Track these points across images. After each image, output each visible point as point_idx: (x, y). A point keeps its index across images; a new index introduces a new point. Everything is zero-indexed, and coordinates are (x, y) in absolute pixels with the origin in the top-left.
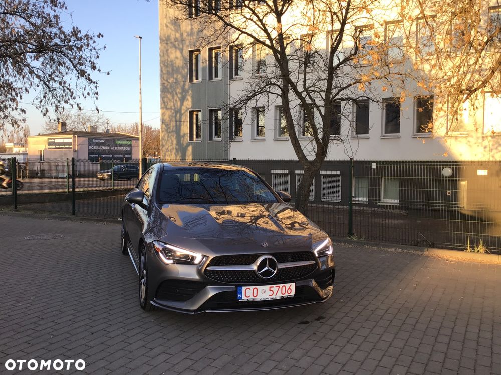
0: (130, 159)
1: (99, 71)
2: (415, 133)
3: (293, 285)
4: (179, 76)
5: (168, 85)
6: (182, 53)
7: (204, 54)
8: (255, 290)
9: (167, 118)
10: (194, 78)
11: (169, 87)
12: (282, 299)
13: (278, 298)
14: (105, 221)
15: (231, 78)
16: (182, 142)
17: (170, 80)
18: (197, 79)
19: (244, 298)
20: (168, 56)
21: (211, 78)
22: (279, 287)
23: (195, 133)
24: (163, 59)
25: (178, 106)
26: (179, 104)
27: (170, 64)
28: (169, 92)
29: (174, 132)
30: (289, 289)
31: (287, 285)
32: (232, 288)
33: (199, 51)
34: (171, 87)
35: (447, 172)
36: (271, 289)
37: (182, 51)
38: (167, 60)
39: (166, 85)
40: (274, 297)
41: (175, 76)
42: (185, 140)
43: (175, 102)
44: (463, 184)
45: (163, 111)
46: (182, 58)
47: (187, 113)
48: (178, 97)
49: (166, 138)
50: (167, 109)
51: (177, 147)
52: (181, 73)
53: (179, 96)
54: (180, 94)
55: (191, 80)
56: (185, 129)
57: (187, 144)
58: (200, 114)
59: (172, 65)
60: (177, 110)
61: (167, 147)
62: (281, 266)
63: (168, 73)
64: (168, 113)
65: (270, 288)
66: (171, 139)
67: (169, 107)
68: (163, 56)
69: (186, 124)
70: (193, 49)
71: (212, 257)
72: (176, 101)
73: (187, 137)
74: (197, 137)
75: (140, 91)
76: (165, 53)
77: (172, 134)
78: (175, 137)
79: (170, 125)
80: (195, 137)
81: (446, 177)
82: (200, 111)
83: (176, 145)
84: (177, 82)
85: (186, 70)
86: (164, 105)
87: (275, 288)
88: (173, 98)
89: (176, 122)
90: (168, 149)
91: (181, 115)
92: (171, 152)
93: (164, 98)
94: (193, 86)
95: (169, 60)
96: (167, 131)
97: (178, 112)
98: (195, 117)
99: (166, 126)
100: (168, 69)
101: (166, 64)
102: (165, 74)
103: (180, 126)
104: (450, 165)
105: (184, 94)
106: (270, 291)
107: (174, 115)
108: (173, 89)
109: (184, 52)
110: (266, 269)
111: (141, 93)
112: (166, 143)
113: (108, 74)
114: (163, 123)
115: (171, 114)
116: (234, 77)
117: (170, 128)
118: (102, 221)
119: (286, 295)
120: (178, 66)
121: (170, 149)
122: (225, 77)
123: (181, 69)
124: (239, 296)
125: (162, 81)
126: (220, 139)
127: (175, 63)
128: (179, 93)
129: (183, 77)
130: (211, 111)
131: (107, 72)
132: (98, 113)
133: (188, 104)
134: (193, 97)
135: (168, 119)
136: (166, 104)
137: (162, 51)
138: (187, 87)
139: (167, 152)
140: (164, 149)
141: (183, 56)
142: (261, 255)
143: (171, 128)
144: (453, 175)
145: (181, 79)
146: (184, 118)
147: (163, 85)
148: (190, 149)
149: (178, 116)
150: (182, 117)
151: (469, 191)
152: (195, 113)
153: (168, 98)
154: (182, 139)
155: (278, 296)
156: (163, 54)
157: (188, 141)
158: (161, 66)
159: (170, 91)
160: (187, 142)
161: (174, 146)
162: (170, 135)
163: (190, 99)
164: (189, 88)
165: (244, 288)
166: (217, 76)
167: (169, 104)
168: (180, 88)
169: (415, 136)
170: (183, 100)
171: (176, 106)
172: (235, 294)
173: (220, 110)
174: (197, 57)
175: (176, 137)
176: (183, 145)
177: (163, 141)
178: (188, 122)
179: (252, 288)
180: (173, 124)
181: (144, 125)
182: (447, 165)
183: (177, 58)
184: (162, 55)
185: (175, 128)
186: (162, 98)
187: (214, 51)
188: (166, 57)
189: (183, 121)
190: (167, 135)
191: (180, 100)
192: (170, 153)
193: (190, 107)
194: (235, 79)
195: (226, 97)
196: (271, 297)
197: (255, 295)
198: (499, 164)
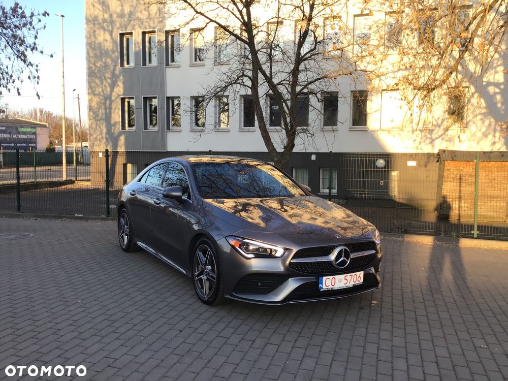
1: (42, 52)
2: (351, 127)
3: (362, 273)
4: (109, 60)
5: (95, 69)
7: (137, 38)
8: (334, 279)
9: (94, 104)
10: (125, 62)
11: (96, 71)
12: (354, 286)
13: (351, 286)
14: (64, 217)
15: (167, 64)
16: (113, 131)
17: (98, 63)
18: (128, 63)
19: (324, 287)
20: (95, 37)
21: (144, 64)
22: (352, 275)
23: (127, 122)
24: (89, 41)
25: (107, 92)
26: (109, 89)
27: (98, 46)
28: (97, 77)
29: (103, 119)
30: (359, 277)
31: (358, 273)
32: (312, 279)
33: (131, 34)
34: (99, 71)
35: (381, 163)
37: (111, 33)
38: (95, 42)
39: (93, 68)
40: (348, 285)
41: (104, 60)
42: (117, 129)
43: (104, 88)
44: (395, 174)
45: (90, 97)
46: (111, 40)
47: (118, 100)
48: (107, 82)
49: (94, 126)
50: (95, 95)
51: (107, 136)
52: (110, 57)
53: (109, 81)
54: (110, 79)
55: (122, 65)
56: (116, 117)
57: (118, 133)
58: (132, 102)
59: (100, 47)
60: (106, 96)
61: (95, 136)
62: (352, 256)
63: (96, 56)
64: (96, 99)
65: (345, 276)
66: (100, 127)
67: (97, 93)
68: (90, 38)
69: (117, 111)
70: (124, 32)
71: (295, 250)
72: (105, 86)
73: (118, 126)
74: (130, 125)
75: (62, 74)
76: (92, 34)
77: (101, 122)
78: (104, 125)
79: (99, 111)
80: (127, 125)
81: (380, 168)
82: (133, 98)
83: (106, 134)
84: (106, 66)
85: (116, 54)
86: (92, 91)
87: (348, 276)
88: (102, 83)
89: (106, 109)
90: (96, 138)
91: (111, 102)
92: (100, 141)
93: (92, 82)
94: (125, 71)
95: (97, 42)
96: (94, 118)
97: (108, 98)
98: (126, 104)
99: (94, 113)
100: (96, 52)
101: (93, 46)
102: (92, 57)
103: (110, 113)
104: (383, 158)
105: (114, 79)
106: (345, 279)
107: (103, 101)
108: (101, 73)
109: (114, 34)
110: (342, 259)
111: (63, 77)
112: (94, 132)
113: (52, 56)
114: (90, 109)
115: (99, 100)
116: (170, 63)
117: (98, 116)
118: (59, 217)
119: (357, 282)
120: (107, 49)
121: (98, 138)
122: (160, 63)
123: (111, 52)
124: (320, 285)
125: (88, 64)
126: (156, 128)
127: (104, 46)
128: (108, 77)
129: (113, 61)
130: (145, 99)
131: (50, 54)
132: (39, 98)
133: (119, 90)
134: (124, 83)
135: (96, 106)
136: (94, 89)
137: (89, 32)
138: (117, 72)
139: (95, 141)
140: (92, 138)
141: (112, 38)
142: (338, 246)
143: (100, 115)
144: (385, 167)
145: (110, 63)
146: (115, 105)
147: (89, 68)
148: (122, 138)
149: (108, 102)
150: (113, 104)
151: (400, 181)
152: (127, 100)
153: (95, 82)
154: (113, 128)
155: (351, 284)
156: (90, 35)
157: (119, 129)
158: (87, 48)
159: (98, 75)
160: (119, 131)
161: (104, 135)
162: (99, 123)
163: (121, 84)
164: (120, 73)
165: (325, 278)
166: (150, 61)
167: (97, 89)
168: (109, 73)
169: (351, 128)
170: (113, 85)
171: (105, 93)
172: (317, 283)
173: (155, 98)
174: (128, 40)
175: (106, 125)
176: (114, 133)
177: (91, 130)
178: (119, 109)
179: (331, 277)
180: (102, 111)
181: (44, 111)
182: (380, 158)
183: (106, 40)
184: (88, 36)
185: (104, 115)
186: (89, 83)
187: (147, 35)
188: (93, 39)
189: (113, 107)
190: (95, 123)
191: (109, 85)
192: (98, 142)
193: (122, 93)
194: (171, 65)
195: (163, 85)
196: (346, 285)
197: (333, 284)
198: (426, 156)
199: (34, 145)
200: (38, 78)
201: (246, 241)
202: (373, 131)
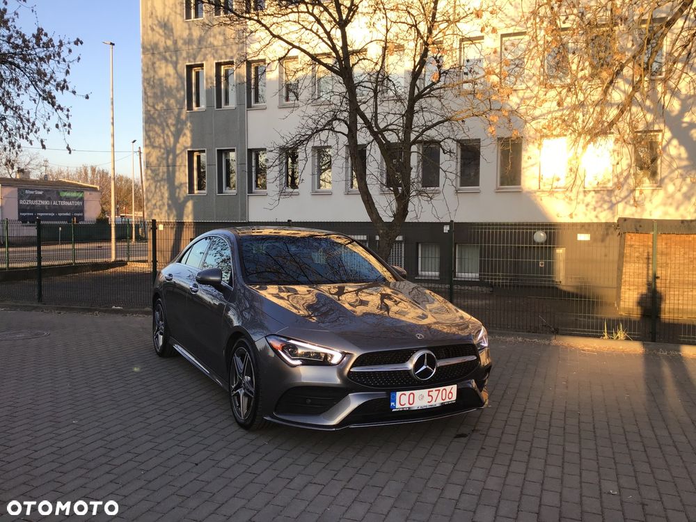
0: (82, 218)
1: (74, 92)
2: (499, 187)
3: (455, 387)
4: (172, 101)
5: (154, 114)
6: (175, 68)
7: (209, 71)
8: (412, 396)
9: (153, 159)
10: (194, 104)
11: (156, 116)
12: (443, 405)
13: (438, 405)
14: (96, 310)
15: (249, 106)
16: (177, 195)
17: (158, 105)
18: (198, 105)
19: (398, 406)
20: (155, 72)
21: (219, 105)
22: (439, 390)
23: (196, 182)
24: (147, 76)
25: (170, 143)
26: (172, 140)
27: (158, 83)
28: (156, 123)
29: (165, 180)
30: (450, 392)
31: (448, 388)
32: (381, 394)
33: (201, 66)
34: (159, 115)
35: (540, 236)
36: (431, 393)
37: (175, 64)
38: (154, 77)
39: (152, 113)
40: (433, 403)
41: (166, 101)
42: (182, 192)
43: (165, 138)
44: (560, 251)
45: (148, 151)
46: (176, 75)
47: (184, 153)
48: (170, 131)
49: (153, 188)
50: (154, 147)
51: (170, 202)
52: (175, 97)
53: (173, 129)
54: (174, 125)
55: (190, 107)
56: (182, 176)
57: (185, 198)
58: (203, 156)
59: (161, 84)
60: (169, 149)
61: (154, 202)
62: (440, 363)
63: (155, 95)
64: (155, 154)
65: (429, 392)
66: (160, 190)
67: (157, 144)
68: (148, 71)
69: (182, 168)
70: (193, 63)
71: (356, 355)
72: (167, 135)
73: (184, 188)
74: (200, 187)
75: (111, 121)
76: (150, 67)
77: (162, 183)
78: (166, 187)
79: (159, 169)
80: (196, 187)
81: (538, 244)
82: (204, 151)
83: (169, 199)
84: (168, 109)
85: (182, 93)
86: (149, 141)
87: (434, 392)
88: (163, 132)
89: (168, 166)
90: (155, 204)
91: (175, 156)
92: (160, 209)
93: (149, 131)
94: (193, 115)
95: (156, 77)
96: (153, 178)
97: (171, 151)
98: (195, 158)
99: (153, 171)
100: (155, 91)
101: (152, 83)
102: (150, 97)
103: (174, 172)
104: (542, 229)
105: (179, 126)
106: (429, 396)
107: (165, 156)
108: (162, 119)
109: (179, 66)
110: (424, 367)
111: (113, 124)
112: (153, 196)
113: (87, 97)
114: (147, 167)
115: (159, 154)
116: (253, 104)
117: (158, 175)
118: (89, 310)
119: (447, 400)
120: (170, 86)
121: (158, 204)
122: (239, 103)
123: (175, 91)
124: (392, 404)
125: (146, 107)
126: (233, 192)
127: (166, 82)
128: (171, 124)
129: (177, 101)
130: (220, 152)
131: (85, 94)
132: (70, 153)
133: (186, 141)
134: (192, 131)
135: (156, 162)
136: (152, 140)
137: (146, 65)
138: (183, 117)
139: (154, 209)
140: (149, 205)
141: (177, 72)
142: (418, 350)
143: (161, 174)
144: (546, 241)
145: (174, 104)
146: (180, 161)
147: (147, 112)
148: (190, 205)
149: (171, 157)
150: (177, 159)
151: (567, 260)
152: (196, 154)
153: (155, 131)
154: (178, 190)
155: (438, 403)
156: (148, 68)
157: (185, 192)
158: (144, 86)
159: (158, 121)
160: (185, 195)
161: (166, 201)
162: (159, 184)
163: (188, 133)
164: (187, 118)
165: (398, 394)
166: (227, 102)
167: (157, 140)
168: (173, 118)
169: (498, 189)
170: (178, 135)
171: (168, 144)
172: (388, 400)
173: (233, 150)
174: (197, 74)
175: (168, 188)
176: (179, 198)
177: (148, 194)
178: (185, 166)
179: (408, 393)
180: (163, 169)
181: (97, 169)
182: (539, 229)
183: (169, 75)
184: (146, 70)
185: (166, 175)
186: (147, 131)
187: (223, 67)
188: (152, 73)
189: (178, 164)
190: (154, 185)
191: (173, 135)
192: (158, 210)
193: (189, 144)
194: (254, 107)
195: (243, 132)
196: (430, 404)
197: (411, 402)
198: (604, 226)
199: (81, 214)
200: (69, 126)
201: (292, 342)
202: (530, 192)
